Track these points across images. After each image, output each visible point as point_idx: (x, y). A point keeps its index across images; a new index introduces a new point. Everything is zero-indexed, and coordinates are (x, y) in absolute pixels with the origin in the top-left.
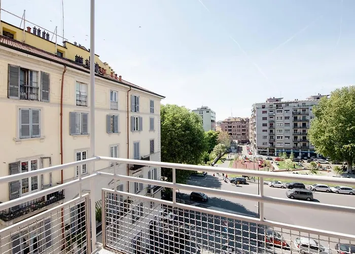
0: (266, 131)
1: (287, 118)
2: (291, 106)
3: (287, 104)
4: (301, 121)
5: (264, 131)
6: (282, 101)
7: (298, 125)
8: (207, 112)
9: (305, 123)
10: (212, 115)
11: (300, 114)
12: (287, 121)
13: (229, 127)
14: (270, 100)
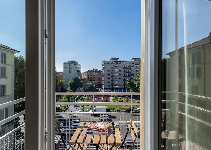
0: (109, 78)
1: (120, 71)
2: (122, 64)
3: (121, 62)
4: (127, 73)
5: (108, 78)
6: (119, 60)
7: (126, 75)
8: (74, 65)
9: (129, 74)
10: (78, 66)
11: (127, 68)
12: (120, 73)
13: (90, 75)
14: (112, 59)
